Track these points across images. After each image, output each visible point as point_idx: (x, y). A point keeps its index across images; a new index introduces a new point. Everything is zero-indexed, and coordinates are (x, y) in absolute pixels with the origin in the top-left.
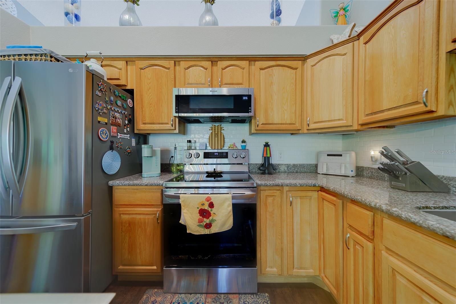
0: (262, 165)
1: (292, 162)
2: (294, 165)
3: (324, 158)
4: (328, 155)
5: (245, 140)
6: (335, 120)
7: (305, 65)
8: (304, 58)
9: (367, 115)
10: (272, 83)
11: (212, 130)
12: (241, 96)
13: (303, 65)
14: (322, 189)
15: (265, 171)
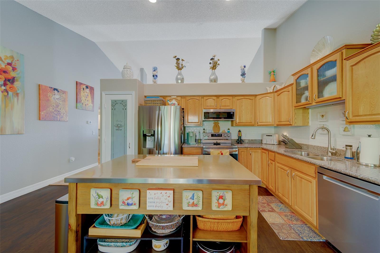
0: (238, 140)
1: (251, 139)
2: (252, 140)
3: (265, 137)
4: (267, 136)
5: (230, 128)
6: (268, 122)
7: (256, 98)
8: (256, 96)
9: (278, 122)
10: (242, 105)
11: (214, 124)
12: (230, 112)
13: (255, 98)
14: (263, 149)
15: (239, 142)
